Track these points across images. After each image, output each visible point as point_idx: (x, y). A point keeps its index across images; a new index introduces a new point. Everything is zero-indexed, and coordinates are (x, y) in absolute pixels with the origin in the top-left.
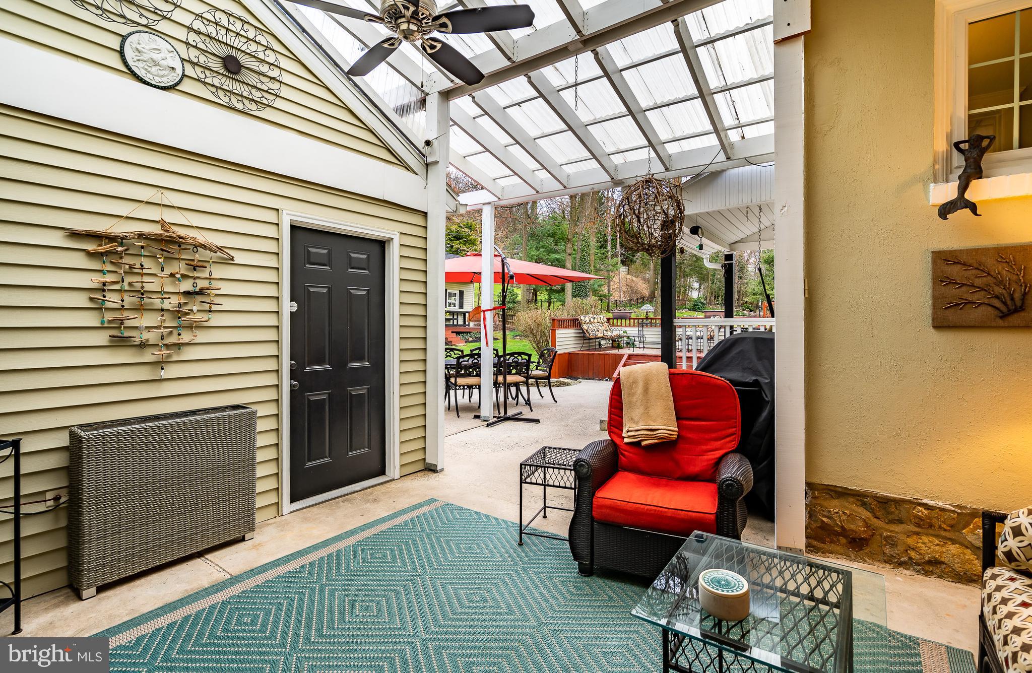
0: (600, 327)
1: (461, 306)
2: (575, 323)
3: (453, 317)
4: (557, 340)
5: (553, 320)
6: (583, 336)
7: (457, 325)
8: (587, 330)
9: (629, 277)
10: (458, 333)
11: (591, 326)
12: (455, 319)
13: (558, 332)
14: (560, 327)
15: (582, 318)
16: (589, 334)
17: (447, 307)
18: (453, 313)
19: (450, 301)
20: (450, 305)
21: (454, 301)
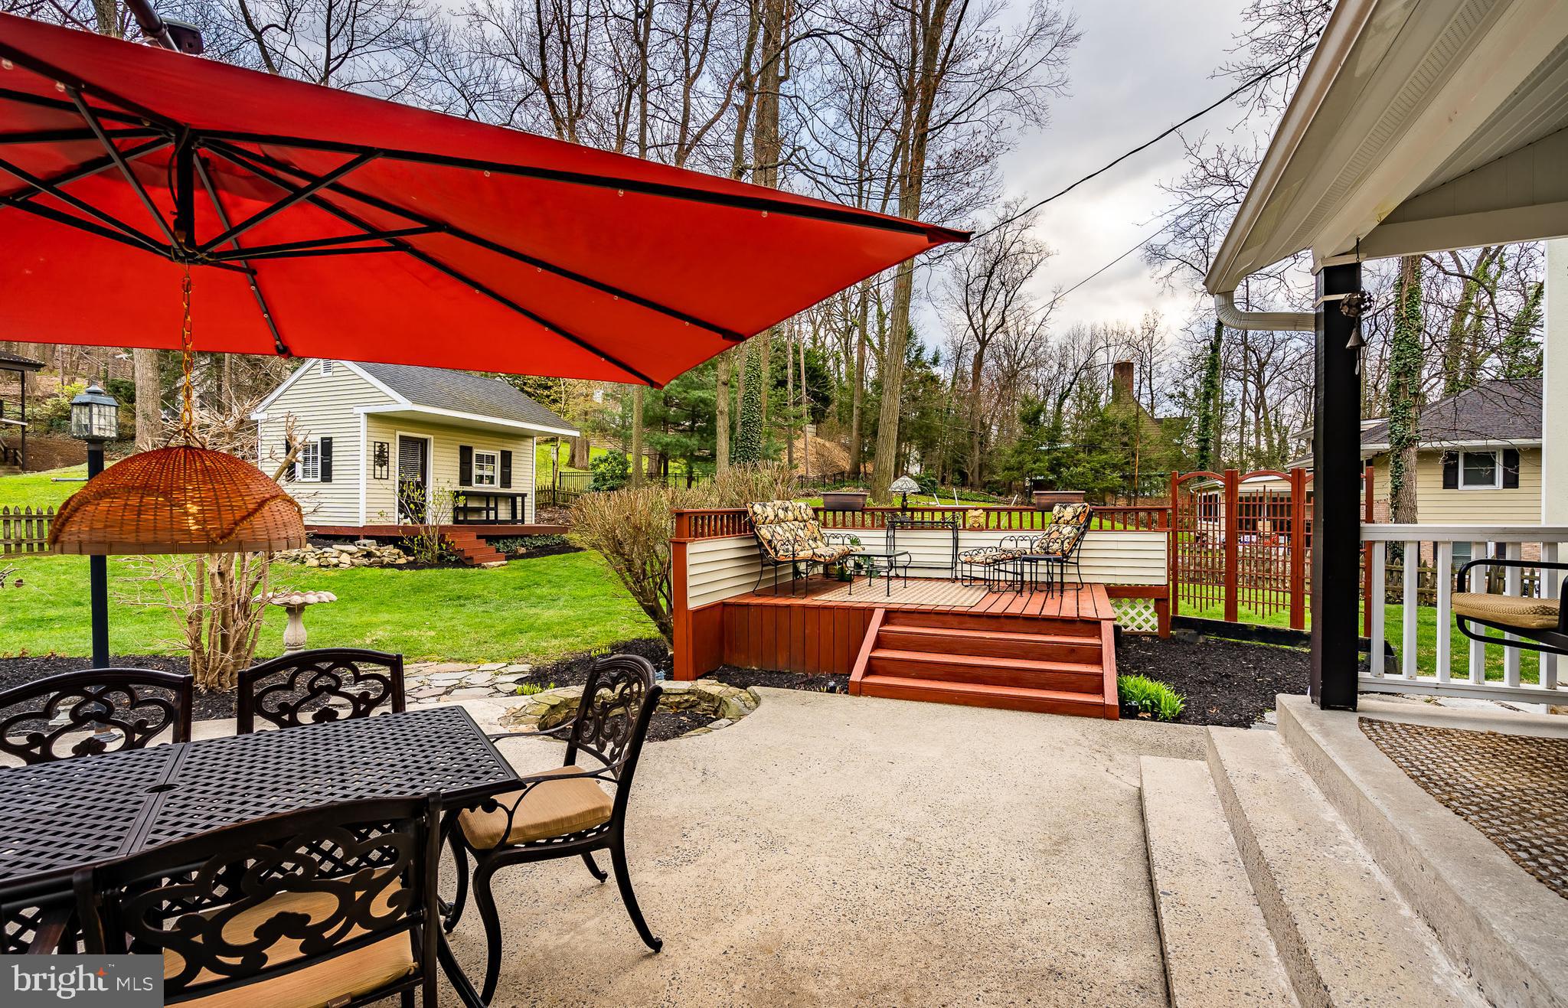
0: (800, 532)
1: (506, 481)
2: (739, 523)
3: (488, 505)
4: (690, 571)
5: (680, 515)
6: (760, 556)
7: (496, 521)
8: (770, 542)
9: (819, 440)
10: (491, 539)
11: (778, 529)
12: (492, 509)
13: (691, 548)
14: (699, 535)
15: (758, 508)
16: (777, 552)
17: (474, 484)
18: (486, 496)
19: (480, 472)
20: (480, 479)
21: (490, 473)
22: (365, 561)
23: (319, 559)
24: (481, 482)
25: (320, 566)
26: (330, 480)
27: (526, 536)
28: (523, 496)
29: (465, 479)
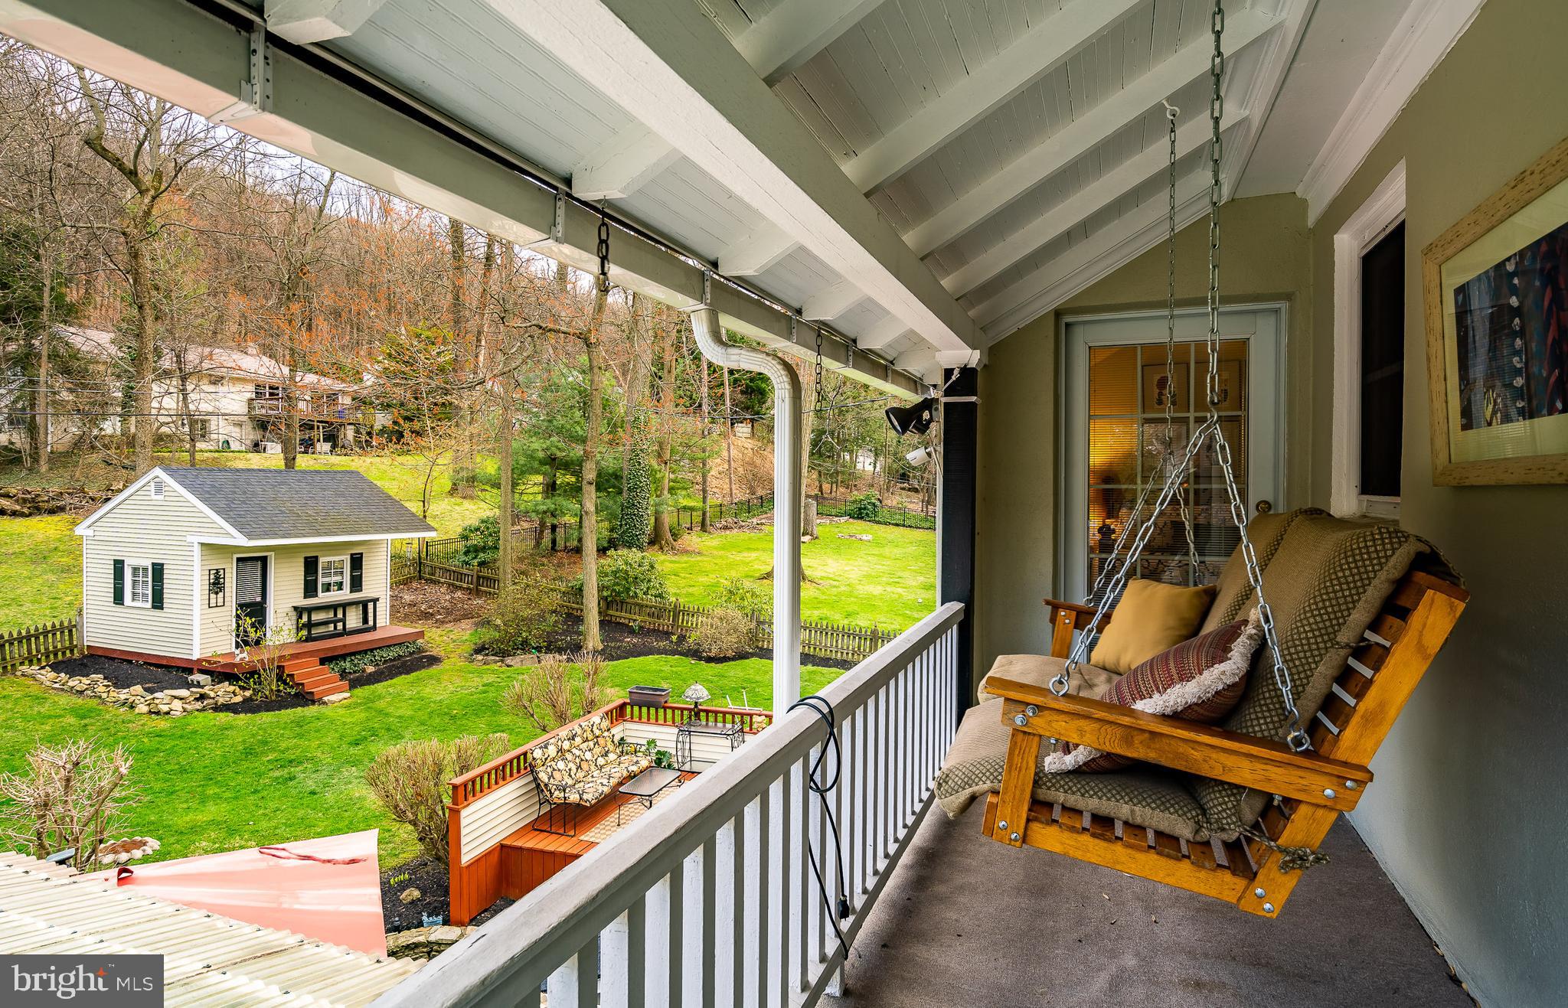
3: (335, 615)
4: (465, 831)
5: (455, 786)
7: (344, 631)
8: (546, 785)
12: (339, 620)
15: (538, 753)
16: (551, 795)
17: (320, 594)
18: (334, 607)
19: (327, 580)
20: (327, 588)
21: (338, 579)
22: (199, 705)
23: (149, 705)
24: (328, 590)
25: (150, 712)
26: (162, 608)
27: (376, 649)
28: (375, 601)
29: (310, 589)
